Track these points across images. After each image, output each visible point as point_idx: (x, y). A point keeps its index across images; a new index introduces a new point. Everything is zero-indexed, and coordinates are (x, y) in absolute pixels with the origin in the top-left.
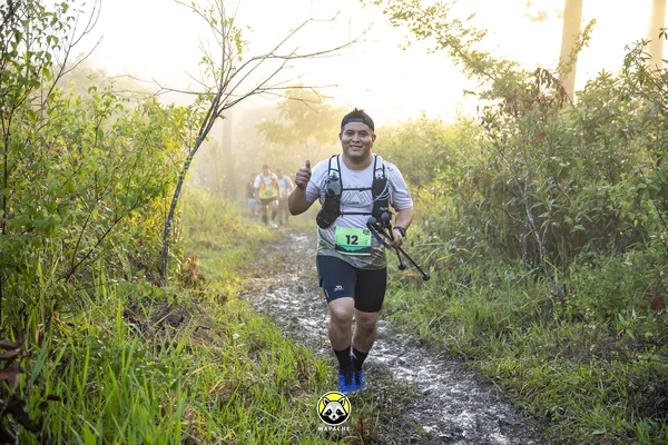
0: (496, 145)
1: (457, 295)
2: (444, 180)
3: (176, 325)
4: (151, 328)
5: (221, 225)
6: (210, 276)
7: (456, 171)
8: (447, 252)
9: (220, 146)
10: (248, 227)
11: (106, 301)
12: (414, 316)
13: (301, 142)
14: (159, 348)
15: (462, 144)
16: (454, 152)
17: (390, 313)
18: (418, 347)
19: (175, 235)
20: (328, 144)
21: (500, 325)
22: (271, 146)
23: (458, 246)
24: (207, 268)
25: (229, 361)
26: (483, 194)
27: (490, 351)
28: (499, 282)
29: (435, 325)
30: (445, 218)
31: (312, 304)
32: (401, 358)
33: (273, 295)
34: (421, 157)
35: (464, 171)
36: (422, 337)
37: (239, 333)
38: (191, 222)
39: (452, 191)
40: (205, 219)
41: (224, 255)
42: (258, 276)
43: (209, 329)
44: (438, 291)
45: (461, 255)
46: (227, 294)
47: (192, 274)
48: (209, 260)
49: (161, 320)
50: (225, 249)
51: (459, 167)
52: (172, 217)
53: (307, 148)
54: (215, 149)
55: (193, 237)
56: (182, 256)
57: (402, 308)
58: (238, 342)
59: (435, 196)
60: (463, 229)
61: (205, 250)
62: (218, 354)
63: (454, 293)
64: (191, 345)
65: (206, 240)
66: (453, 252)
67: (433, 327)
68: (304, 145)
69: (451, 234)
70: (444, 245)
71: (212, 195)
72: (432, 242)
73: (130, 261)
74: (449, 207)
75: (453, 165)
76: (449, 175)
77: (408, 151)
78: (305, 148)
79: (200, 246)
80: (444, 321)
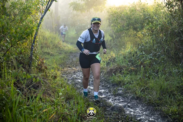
0: (172, 15)
1: (152, 78)
2: (148, 29)
3: (34, 88)
4: (25, 90)
6: (49, 67)
8: (148, 59)
9: (54, 12)
10: (65, 46)
11: (7, 78)
12: (134, 86)
13: (87, 11)
14: (28, 98)
15: (156, 14)
16: (153, 17)
17: (124, 84)
18: (136, 100)
19: (35, 50)
20: (99, 12)
21: (171, 92)
22: (75, 12)
23: (153, 57)
24: (48, 64)
25: (57, 104)
26: (165, 35)
27: (167, 103)
28: (170, 73)
29: (143, 91)
30: (148, 45)
31: (91, 80)
32: (129, 104)
33: (75, 75)
34: (139, 19)
35: (157, 25)
36: (137, 96)
37: (62, 92)
38: (42, 44)
39: (151, 33)
40: (47, 43)
41: (55, 58)
42: (69, 67)
43: (49, 90)
44: (144, 76)
45: (154, 61)
46: (56, 75)
47: (42, 66)
48: (49, 60)
49: (29, 87)
50: (55, 55)
51: (155, 24)
52: (34, 43)
53: (90, 13)
54: (51, 13)
55: (42, 50)
56: (38, 59)
57: (129, 83)
58: (61, 96)
59: (144, 36)
60: (155, 50)
61: (47, 56)
62: (53, 101)
63: (151, 77)
64: (42, 97)
65: (48, 51)
66: (151, 60)
67: (142, 91)
68: (89, 12)
69: (150, 51)
70: (147, 57)
71: (50, 33)
72: (142, 55)
73: (16, 61)
74: (149, 40)
75: (152, 23)
76: (150, 27)
77: (133, 16)
78: (89, 13)
79: (45, 54)
80: (147, 89)
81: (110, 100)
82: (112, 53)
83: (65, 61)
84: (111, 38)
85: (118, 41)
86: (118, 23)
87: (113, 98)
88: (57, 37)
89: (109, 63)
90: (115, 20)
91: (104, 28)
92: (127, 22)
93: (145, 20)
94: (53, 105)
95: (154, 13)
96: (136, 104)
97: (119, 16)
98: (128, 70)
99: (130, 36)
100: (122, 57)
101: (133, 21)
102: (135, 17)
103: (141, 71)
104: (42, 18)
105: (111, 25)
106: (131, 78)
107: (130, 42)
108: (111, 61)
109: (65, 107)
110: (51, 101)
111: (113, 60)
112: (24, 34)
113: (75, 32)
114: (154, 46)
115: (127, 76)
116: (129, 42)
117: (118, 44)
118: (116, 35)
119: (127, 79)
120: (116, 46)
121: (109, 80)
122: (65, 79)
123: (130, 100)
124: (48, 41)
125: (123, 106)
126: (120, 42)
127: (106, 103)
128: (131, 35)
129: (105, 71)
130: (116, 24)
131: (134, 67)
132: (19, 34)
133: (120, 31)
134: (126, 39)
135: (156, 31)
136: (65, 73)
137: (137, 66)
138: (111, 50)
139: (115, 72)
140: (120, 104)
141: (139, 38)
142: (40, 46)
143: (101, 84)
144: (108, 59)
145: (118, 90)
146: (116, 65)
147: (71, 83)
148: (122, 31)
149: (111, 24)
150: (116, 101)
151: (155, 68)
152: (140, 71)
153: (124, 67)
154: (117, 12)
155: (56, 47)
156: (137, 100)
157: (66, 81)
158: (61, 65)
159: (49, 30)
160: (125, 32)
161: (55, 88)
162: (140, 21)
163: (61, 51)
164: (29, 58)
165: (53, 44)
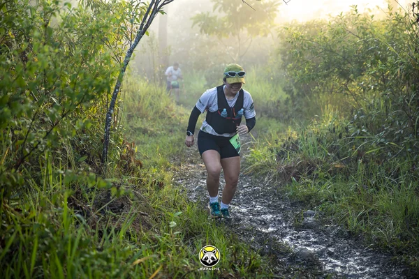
1: (385, 189)
2: (374, 75)
3: (114, 210)
4: (94, 215)
5: (156, 113)
7: (386, 66)
8: (374, 145)
9: (157, 37)
10: (181, 115)
11: (52, 187)
12: (342, 207)
13: (233, 34)
14: (101, 234)
15: (392, 40)
16: (385, 47)
17: (318, 203)
18: (347, 238)
19: (115, 122)
20: (260, 36)
22: (205, 37)
23: (386, 138)
24: (144, 154)
26: (414, 89)
30: (374, 112)
31: (242, 192)
32: (330, 249)
34: (352, 51)
35: (395, 66)
36: (350, 229)
37: (175, 220)
38: (129, 110)
39: (381, 85)
40: (142, 107)
41: (159, 141)
42: (192, 162)
43: (147, 216)
44: (366, 184)
45: (389, 148)
46: (163, 179)
47: (131, 161)
48: (145, 146)
49: (103, 207)
50: (160, 136)
51: (390, 63)
52: (113, 107)
53: (239, 40)
54: (151, 40)
55: (131, 123)
56: (121, 143)
57: (331, 199)
58: (174, 229)
59: (364, 90)
60: (392, 124)
61: (142, 136)
62: (155, 241)
63: (382, 186)
64: (130, 231)
65: (143, 127)
66: (382, 146)
67: (361, 219)
68: (236, 37)
69: (379, 127)
70: (372, 139)
71: (148, 84)
72: (360, 135)
73: (74, 147)
74: (377, 100)
75: (384, 60)
76: (379, 70)
77: (339, 45)
78: (237, 40)
79: (138, 132)
80: (372, 214)
81: (286, 240)
82: (290, 130)
83: (183, 149)
84: (288, 96)
85: (304, 103)
86: (304, 60)
87: (292, 235)
88: (163, 94)
89: (282, 152)
90: (297, 54)
91: (272, 72)
92: (324, 58)
93: (367, 53)
94: (155, 248)
95: (387, 38)
96: (346, 249)
97: (307, 45)
98: (327, 170)
99: (331, 92)
100: (312, 140)
101: (338, 57)
102: (343, 47)
103: (358, 172)
104: (131, 51)
105: (288, 67)
106: (335, 189)
107: (333, 104)
108: (288, 148)
109: (184, 253)
110: (152, 239)
111: (294, 146)
112: (92, 87)
113: (206, 83)
114: (387, 114)
115: (326, 184)
116: (329, 105)
117: (305, 109)
118: (300, 89)
119: (326, 189)
120: (300, 115)
121: (284, 192)
122: (183, 190)
123: (334, 240)
124: (142, 103)
125: (318, 253)
126: (307, 105)
127: (277, 246)
128: (333, 88)
129: (274, 171)
130: (299, 64)
131: (342, 161)
132: (79, 88)
133: (309, 79)
134: (323, 97)
135: (393, 79)
136: (182, 175)
137: (348, 161)
138: (288, 123)
139: (297, 173)
140: (308, 248)
141: (352, 95)
142: (126, 114)
143: (265, 203)
144: (280, 143)
145: (306, 215)
146: (299, 157)
147: (195, 198)
148: (313, 79)
149: (288, 64)
150: (300, 242)
151: (390, 165)
152: (355, 172)
153: (318, 164)
154: (302, 37)
155: (162, 117)
156: (349, 238)
157: (185, 194)
158: (172, 157)
159: (145, 78)
160: (321, 81)
161: (159, 209)
162: (355, 56)
163: (173, 125)
164: (102, 141)
165: (154, 111)
